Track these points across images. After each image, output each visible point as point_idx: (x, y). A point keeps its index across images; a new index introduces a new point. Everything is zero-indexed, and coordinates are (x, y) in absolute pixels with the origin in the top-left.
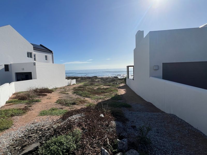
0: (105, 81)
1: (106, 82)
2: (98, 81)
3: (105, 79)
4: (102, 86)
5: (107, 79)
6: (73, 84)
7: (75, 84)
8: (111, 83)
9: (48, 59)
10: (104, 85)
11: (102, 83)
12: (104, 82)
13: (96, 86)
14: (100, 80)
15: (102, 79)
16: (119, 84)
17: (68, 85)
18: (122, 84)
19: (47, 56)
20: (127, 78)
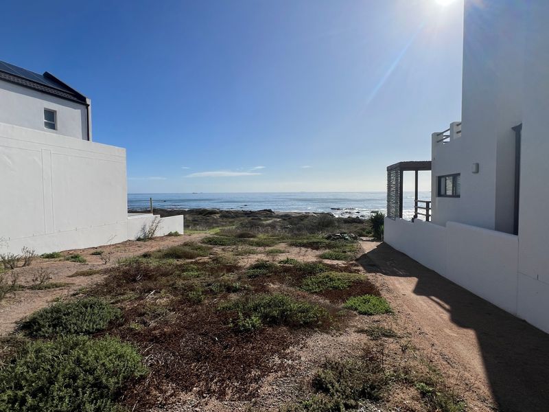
0: (295, 224)
1: (299, 229)
2: (273, 226)
3: (297, 217)
4: (282, 246)
5: (302, 220)
6: (170, 235)
7: (176, 234)
8: (320, 236)
9: (59, 124)
10: (292, 245)
11: (283, 233)
12: (291, 230)
13: (258, 244)
14: (279, 222)
15: (286, 217)
16: (355, 238)
17: (142, 237)
18: (364, 238)
19: (55, 111)
20: (389, 216)
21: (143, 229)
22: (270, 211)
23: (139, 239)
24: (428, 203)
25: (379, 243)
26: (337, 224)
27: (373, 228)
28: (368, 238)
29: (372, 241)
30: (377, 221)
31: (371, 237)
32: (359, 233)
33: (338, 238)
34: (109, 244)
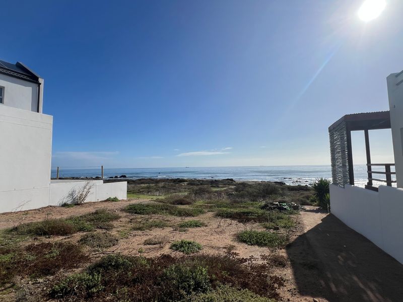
6: (108, 200)
9: (6, 99)
16: (296, 208)
17: (69, 203)
18: (307, 208)
19: (4, 87)
20: (335, 183)
21: (72, 195)
22: (232, 180)
23: (65, 205)
24: (388, 166)
25: (324, 216)
26: (281, 192)
27: (317, 196)
28: (311, 208)
29: (317, 211)
30: (322, 189)
31: (315, 206)
32: (302, 201)
33: (274, 208)
34: (19, 210)
